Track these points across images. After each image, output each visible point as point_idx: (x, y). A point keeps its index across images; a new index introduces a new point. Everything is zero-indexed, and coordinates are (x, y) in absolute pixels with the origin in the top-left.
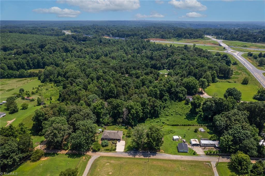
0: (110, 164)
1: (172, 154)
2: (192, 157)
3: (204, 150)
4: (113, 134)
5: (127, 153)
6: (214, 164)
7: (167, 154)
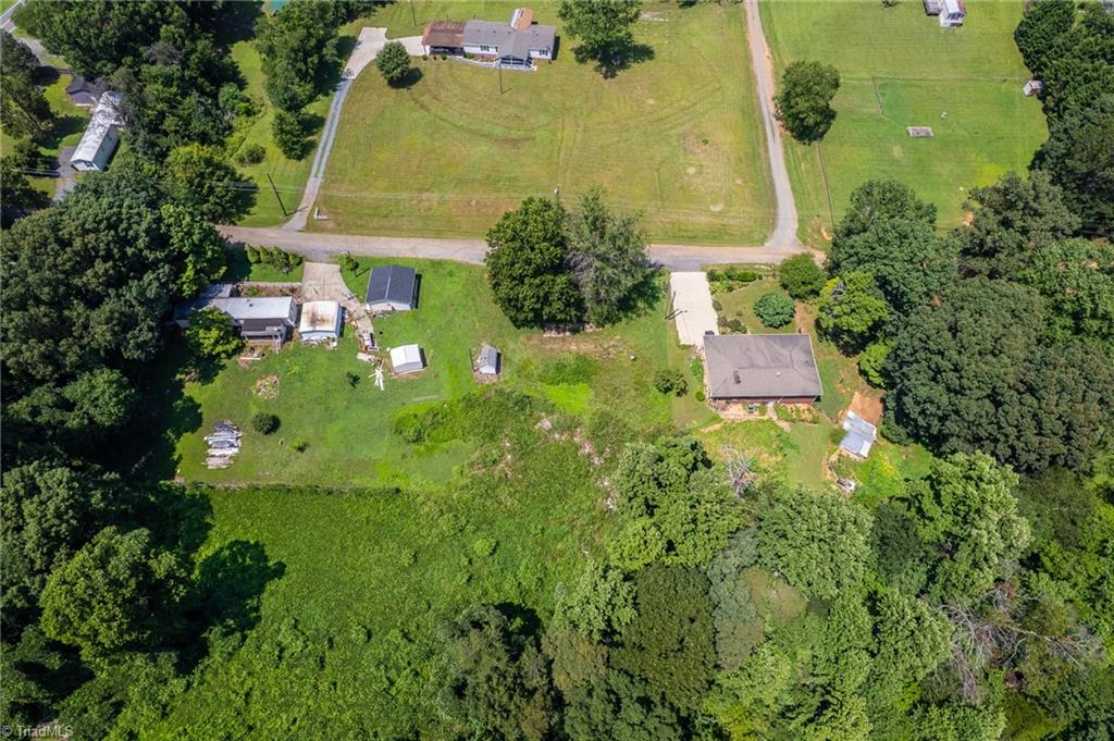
0: (708, 206)
1: (454, 263)
2: (369, 254)
3: (299, 284)
4: (760, 360)
5: (652, 263)
6: (298, 221)
7: (472, 262)
